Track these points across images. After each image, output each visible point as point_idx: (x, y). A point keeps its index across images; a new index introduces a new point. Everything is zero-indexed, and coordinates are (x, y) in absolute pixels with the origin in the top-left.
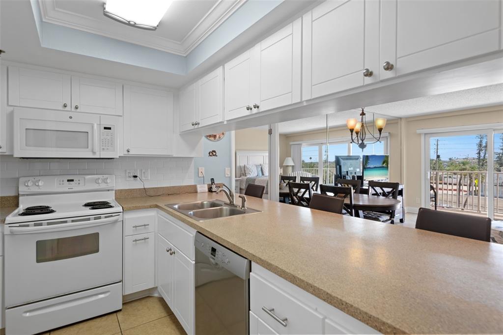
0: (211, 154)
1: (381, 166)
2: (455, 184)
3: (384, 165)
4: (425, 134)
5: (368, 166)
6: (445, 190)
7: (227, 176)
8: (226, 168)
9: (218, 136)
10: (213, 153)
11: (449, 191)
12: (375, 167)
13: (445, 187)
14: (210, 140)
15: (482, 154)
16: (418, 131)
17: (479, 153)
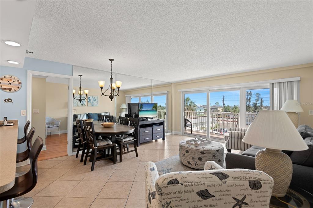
0: (7, 101)
1: (151, 109)
2: (232, 118)
3: (154, 109)
4: (182, 92)
5: (142, 110)
6: (229, 121)
7: (22, 115)
8: (22, 110)
9: (13, 89)
10: (9, 100)
11: (231, 122)
12: (147, 110)
13: (229, 120)
14: (6, 92)
15: (248, 104)
16: (179, 90)
17: (246, 103)
